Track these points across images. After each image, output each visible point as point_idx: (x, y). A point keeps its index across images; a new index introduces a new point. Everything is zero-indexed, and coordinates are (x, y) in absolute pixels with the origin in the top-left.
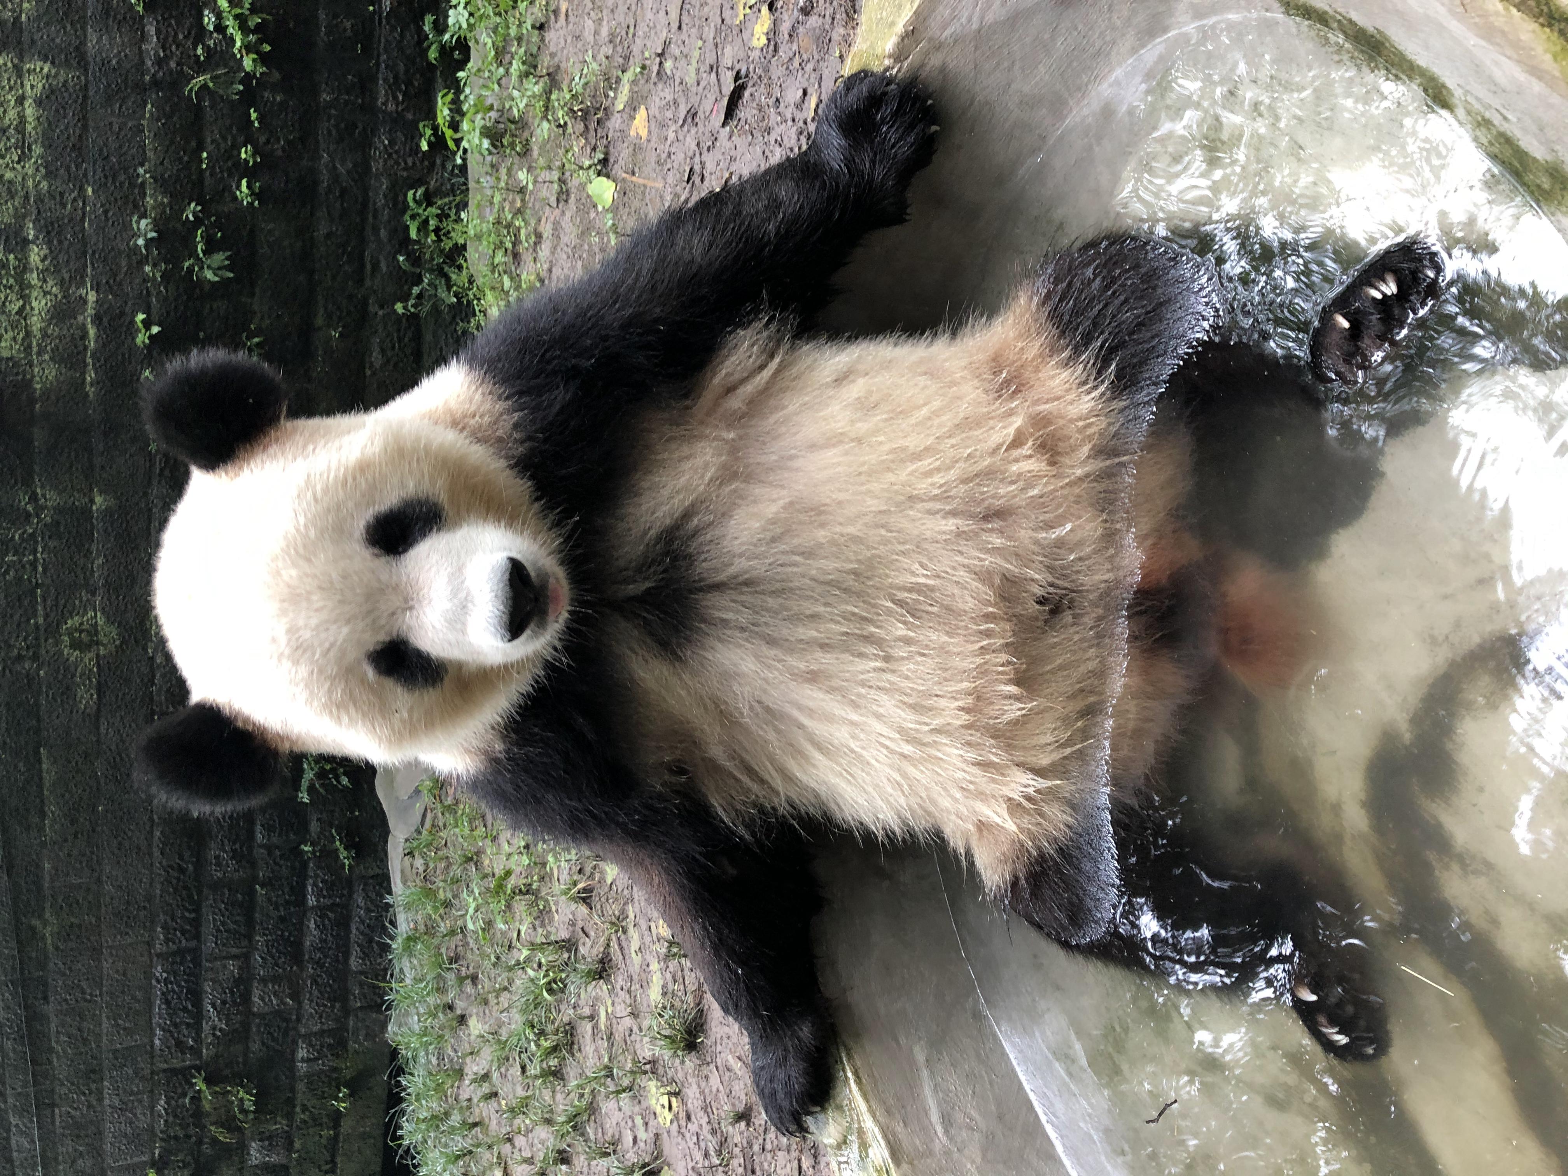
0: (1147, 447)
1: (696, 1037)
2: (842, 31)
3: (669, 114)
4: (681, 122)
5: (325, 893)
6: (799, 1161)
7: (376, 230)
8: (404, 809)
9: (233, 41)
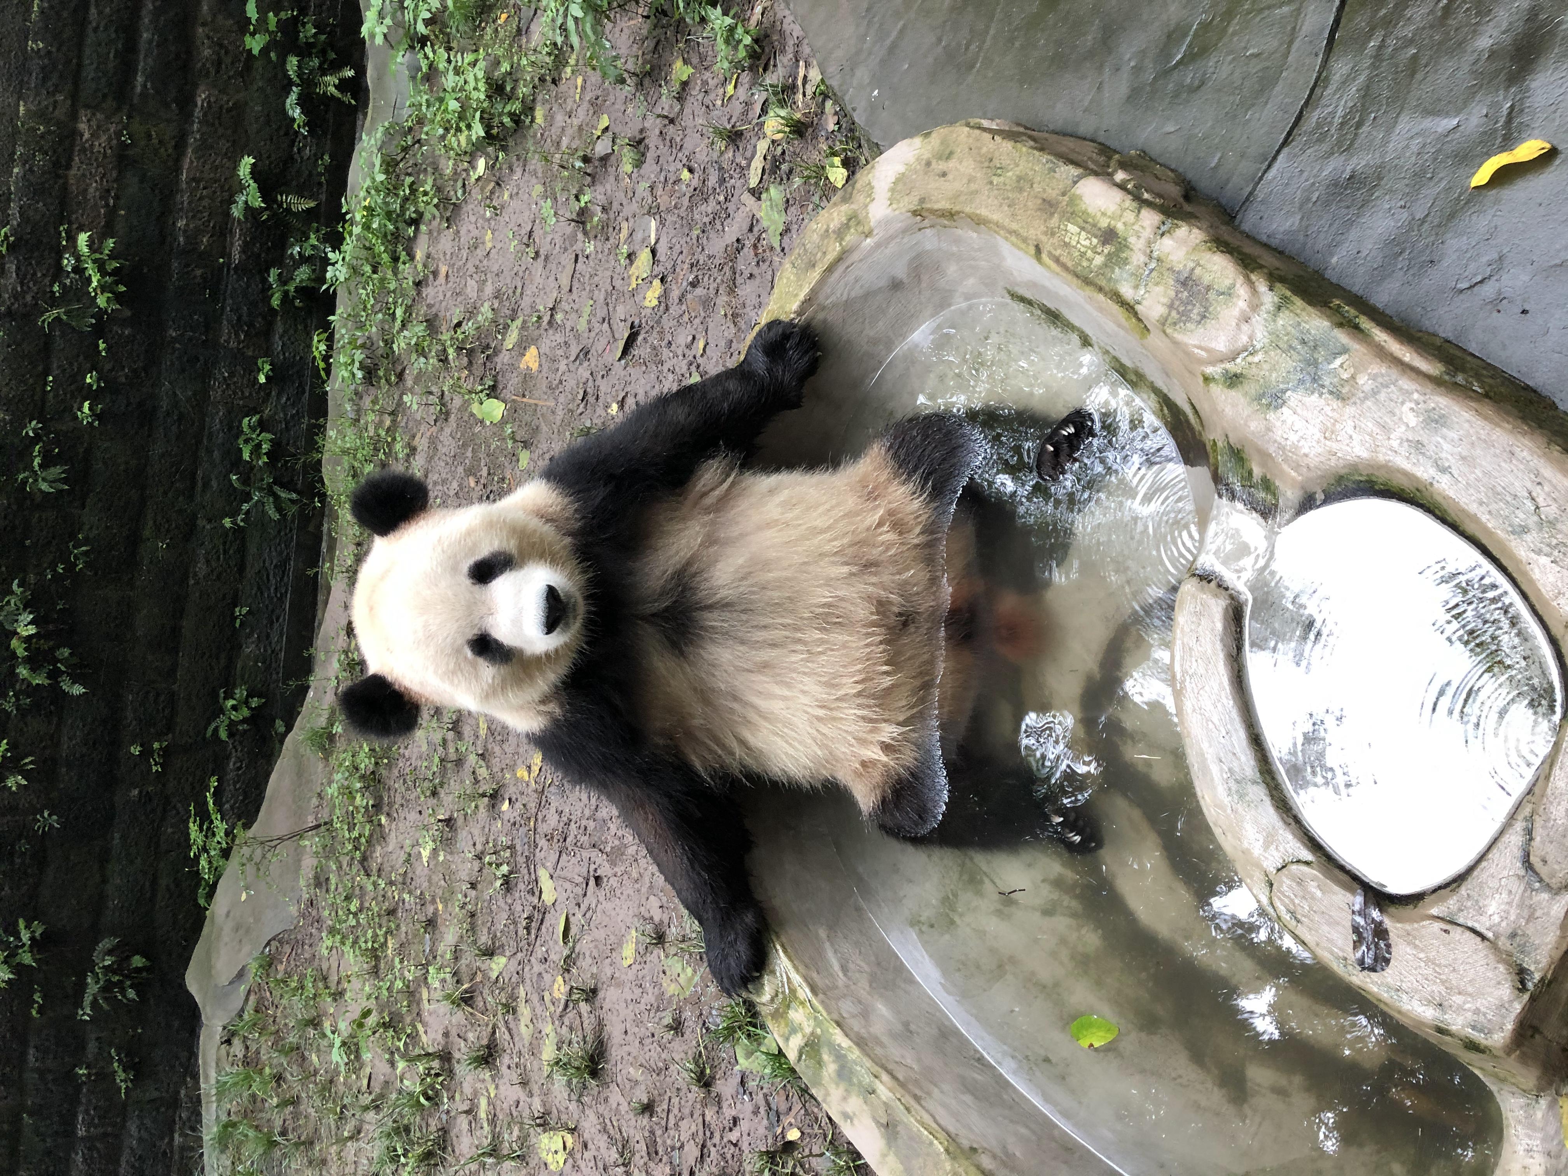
0: (951, 528)
1: (597, 1064)
2: (725, 298)
3: (560, 352)
4: (572, 358)
5: (96, 1121)
6: (703, 1115)
7: (209, 452)
8: (222, 996)
9: (89, 280)
